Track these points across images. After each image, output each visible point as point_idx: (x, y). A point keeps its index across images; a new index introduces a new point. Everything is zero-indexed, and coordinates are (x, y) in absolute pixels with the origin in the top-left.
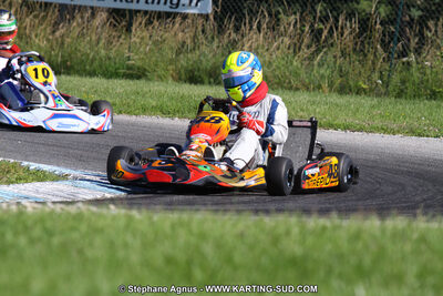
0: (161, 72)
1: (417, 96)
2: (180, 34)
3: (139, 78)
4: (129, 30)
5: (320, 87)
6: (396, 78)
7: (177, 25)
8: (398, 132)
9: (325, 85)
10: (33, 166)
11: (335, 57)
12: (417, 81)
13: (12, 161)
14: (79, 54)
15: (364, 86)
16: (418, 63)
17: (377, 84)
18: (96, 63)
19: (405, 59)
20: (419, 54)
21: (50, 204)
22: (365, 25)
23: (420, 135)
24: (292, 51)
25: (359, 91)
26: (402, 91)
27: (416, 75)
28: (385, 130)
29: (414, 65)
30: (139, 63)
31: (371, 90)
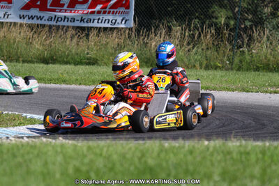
0: (106, 61)
1: (248, 69)
2: (116, 40)
3: (93, 64)
4: (88, 38)
5: (194, 66)
6: (237, 60)
7: (114, 35)
8: (236, 90)
9: (197, 65)
10: (29, 116)
11: (203, 49)
12: (248, 61)
13: (17, 113)
14: (60, 53)
15: (219, 65)
16: (249, 51)
17: (226, 64)
18: (70, 57)
19: (241, 49)
20: (249, 46)
21: (25, 138)
22: (219, 31)
23: (247, 91)
24: (179, 47)
25: (216, 68)
26: (240, 67)
27: (248, 57)
28: (228, 89)
29: (247, 53)
30: (94, 56)
31: (223, 67)
